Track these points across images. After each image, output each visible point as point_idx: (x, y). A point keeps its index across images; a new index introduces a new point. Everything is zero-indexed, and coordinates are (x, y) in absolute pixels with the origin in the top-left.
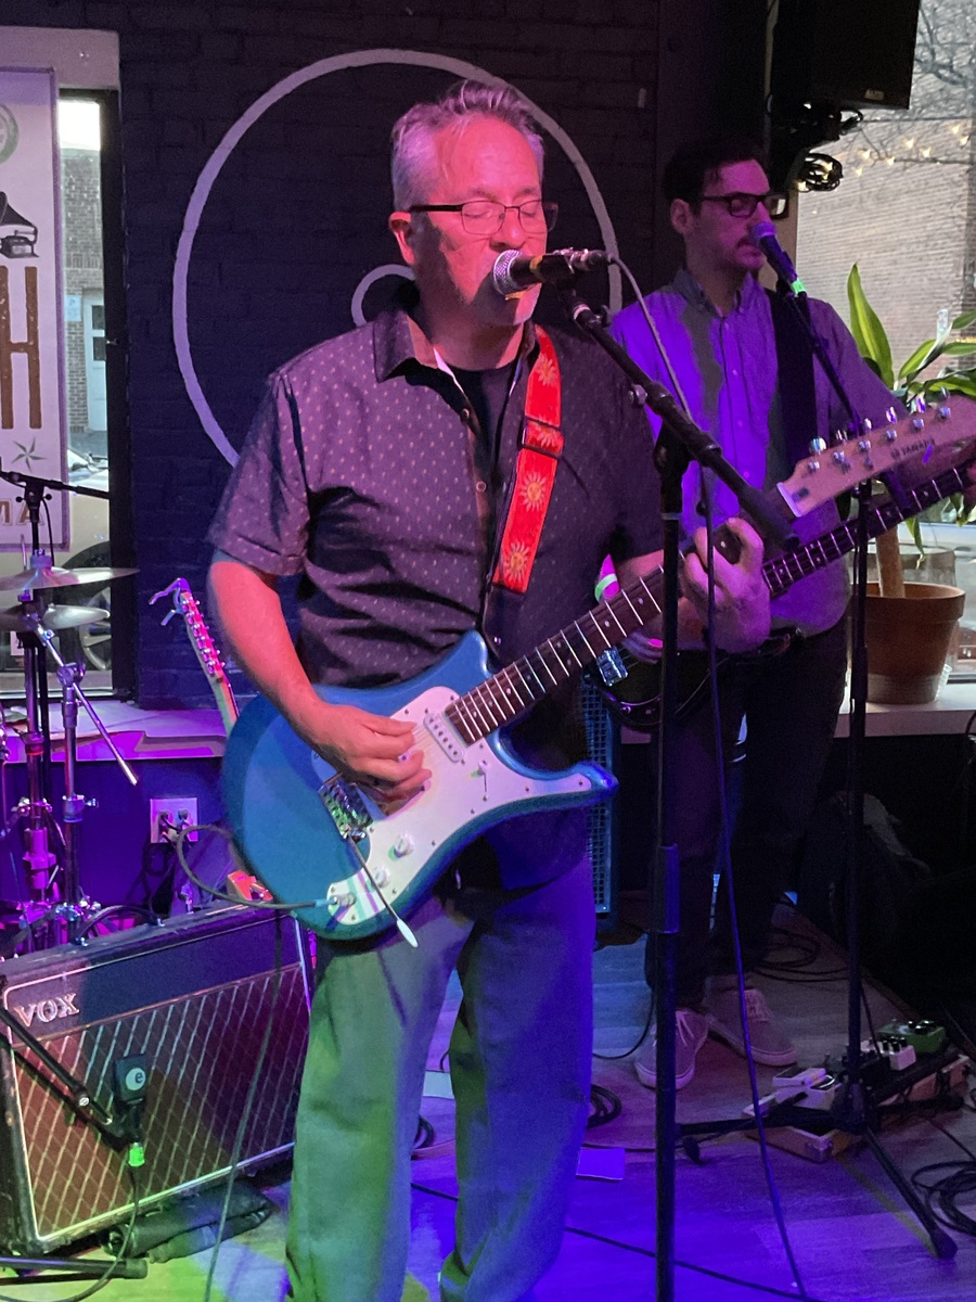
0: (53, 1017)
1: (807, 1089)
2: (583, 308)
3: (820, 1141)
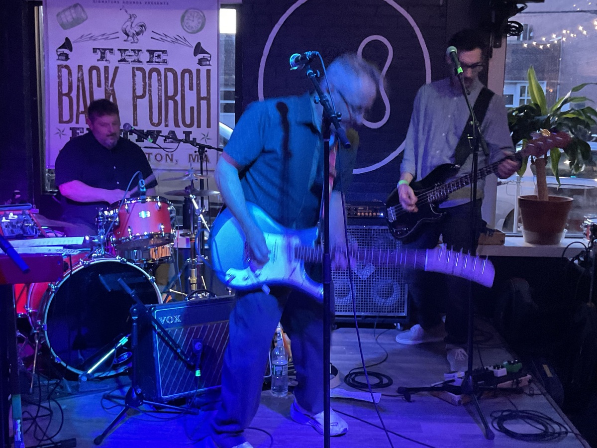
0: (172, 322)
1: (456, 378)
2: (310, 71)
3: (457, 397)
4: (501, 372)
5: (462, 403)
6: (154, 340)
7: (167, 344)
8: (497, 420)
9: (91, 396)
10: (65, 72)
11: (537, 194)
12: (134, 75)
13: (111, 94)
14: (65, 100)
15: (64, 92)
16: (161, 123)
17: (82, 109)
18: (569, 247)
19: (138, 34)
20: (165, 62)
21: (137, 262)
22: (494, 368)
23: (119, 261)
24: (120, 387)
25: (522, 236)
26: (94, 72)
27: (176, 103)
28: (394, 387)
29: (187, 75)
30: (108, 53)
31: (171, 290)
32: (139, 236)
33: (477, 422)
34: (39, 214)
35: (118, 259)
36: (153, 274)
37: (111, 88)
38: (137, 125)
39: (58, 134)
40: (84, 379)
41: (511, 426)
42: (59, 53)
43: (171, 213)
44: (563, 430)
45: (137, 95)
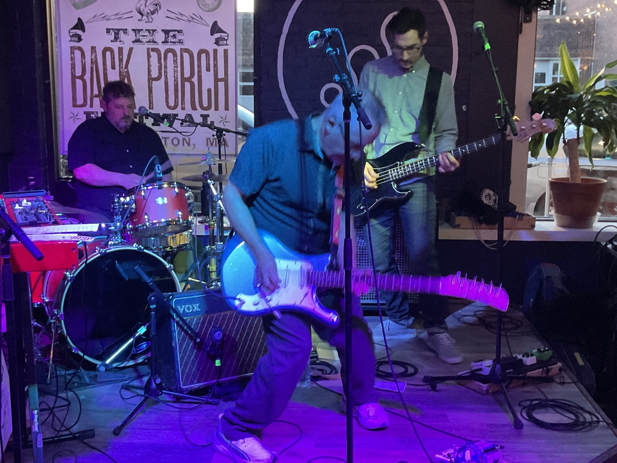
0: (190, 311)
1: (483, 367)
2: (330, 49)
3: (484, 386)
4: (530, 361)
5: (490, 391)
6: (173, 329)
7: (186, 332)
8: (526, 409)
9: (109, 386)
10: (78, 53)
11: (568, 176)
12: (149, 56)
13: (125, 76)
14: (79, 83)
15: (77, 75)
16: (178, 105)
17: (96, 92)
18: (602, 231)
19: (153, 13)
20: (180, 42)
21: (154, 250)
22: (524, 356)
23: (136, 249)
24: (140, 377)
25: (553, 221)
26: (108, 54)
27: (192, 85)
28: (420, 376)
29: (203, 56)
30: (122, 33)
31: (190, 279)
32: (156, 223)
33: (505, 411)
34: (54, 200)
35: (135, 247)
36: (171, 262)
37: (126, 70)
38: (153, 109)
39: (72, 119)
40: (103, 369)
41: (541, 416)
42: (71, 34)
43: (189, 199)
44: (595, 419)
45: (153, 77)
